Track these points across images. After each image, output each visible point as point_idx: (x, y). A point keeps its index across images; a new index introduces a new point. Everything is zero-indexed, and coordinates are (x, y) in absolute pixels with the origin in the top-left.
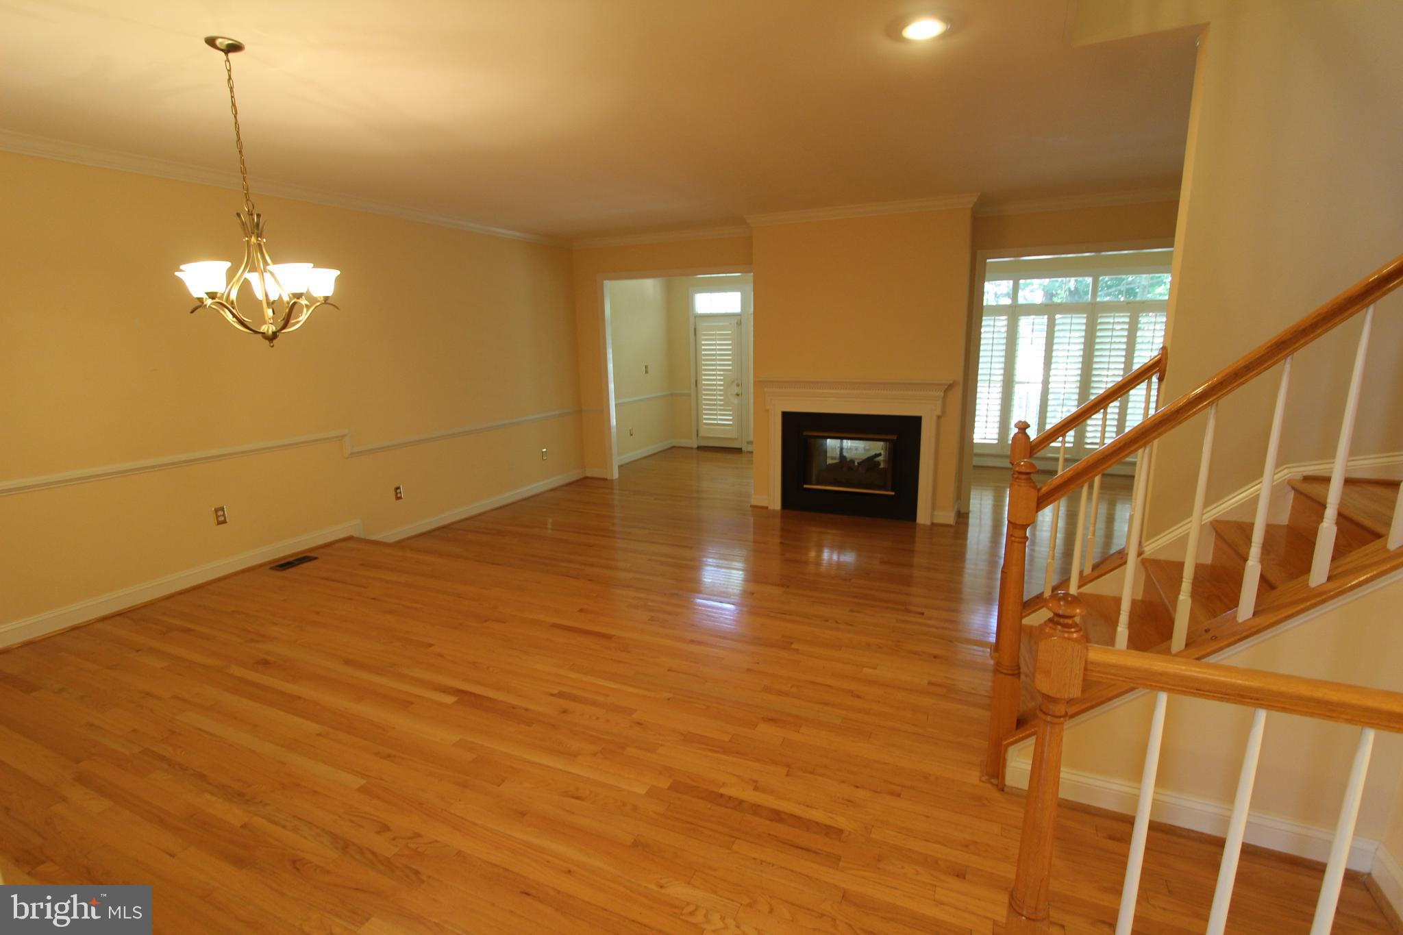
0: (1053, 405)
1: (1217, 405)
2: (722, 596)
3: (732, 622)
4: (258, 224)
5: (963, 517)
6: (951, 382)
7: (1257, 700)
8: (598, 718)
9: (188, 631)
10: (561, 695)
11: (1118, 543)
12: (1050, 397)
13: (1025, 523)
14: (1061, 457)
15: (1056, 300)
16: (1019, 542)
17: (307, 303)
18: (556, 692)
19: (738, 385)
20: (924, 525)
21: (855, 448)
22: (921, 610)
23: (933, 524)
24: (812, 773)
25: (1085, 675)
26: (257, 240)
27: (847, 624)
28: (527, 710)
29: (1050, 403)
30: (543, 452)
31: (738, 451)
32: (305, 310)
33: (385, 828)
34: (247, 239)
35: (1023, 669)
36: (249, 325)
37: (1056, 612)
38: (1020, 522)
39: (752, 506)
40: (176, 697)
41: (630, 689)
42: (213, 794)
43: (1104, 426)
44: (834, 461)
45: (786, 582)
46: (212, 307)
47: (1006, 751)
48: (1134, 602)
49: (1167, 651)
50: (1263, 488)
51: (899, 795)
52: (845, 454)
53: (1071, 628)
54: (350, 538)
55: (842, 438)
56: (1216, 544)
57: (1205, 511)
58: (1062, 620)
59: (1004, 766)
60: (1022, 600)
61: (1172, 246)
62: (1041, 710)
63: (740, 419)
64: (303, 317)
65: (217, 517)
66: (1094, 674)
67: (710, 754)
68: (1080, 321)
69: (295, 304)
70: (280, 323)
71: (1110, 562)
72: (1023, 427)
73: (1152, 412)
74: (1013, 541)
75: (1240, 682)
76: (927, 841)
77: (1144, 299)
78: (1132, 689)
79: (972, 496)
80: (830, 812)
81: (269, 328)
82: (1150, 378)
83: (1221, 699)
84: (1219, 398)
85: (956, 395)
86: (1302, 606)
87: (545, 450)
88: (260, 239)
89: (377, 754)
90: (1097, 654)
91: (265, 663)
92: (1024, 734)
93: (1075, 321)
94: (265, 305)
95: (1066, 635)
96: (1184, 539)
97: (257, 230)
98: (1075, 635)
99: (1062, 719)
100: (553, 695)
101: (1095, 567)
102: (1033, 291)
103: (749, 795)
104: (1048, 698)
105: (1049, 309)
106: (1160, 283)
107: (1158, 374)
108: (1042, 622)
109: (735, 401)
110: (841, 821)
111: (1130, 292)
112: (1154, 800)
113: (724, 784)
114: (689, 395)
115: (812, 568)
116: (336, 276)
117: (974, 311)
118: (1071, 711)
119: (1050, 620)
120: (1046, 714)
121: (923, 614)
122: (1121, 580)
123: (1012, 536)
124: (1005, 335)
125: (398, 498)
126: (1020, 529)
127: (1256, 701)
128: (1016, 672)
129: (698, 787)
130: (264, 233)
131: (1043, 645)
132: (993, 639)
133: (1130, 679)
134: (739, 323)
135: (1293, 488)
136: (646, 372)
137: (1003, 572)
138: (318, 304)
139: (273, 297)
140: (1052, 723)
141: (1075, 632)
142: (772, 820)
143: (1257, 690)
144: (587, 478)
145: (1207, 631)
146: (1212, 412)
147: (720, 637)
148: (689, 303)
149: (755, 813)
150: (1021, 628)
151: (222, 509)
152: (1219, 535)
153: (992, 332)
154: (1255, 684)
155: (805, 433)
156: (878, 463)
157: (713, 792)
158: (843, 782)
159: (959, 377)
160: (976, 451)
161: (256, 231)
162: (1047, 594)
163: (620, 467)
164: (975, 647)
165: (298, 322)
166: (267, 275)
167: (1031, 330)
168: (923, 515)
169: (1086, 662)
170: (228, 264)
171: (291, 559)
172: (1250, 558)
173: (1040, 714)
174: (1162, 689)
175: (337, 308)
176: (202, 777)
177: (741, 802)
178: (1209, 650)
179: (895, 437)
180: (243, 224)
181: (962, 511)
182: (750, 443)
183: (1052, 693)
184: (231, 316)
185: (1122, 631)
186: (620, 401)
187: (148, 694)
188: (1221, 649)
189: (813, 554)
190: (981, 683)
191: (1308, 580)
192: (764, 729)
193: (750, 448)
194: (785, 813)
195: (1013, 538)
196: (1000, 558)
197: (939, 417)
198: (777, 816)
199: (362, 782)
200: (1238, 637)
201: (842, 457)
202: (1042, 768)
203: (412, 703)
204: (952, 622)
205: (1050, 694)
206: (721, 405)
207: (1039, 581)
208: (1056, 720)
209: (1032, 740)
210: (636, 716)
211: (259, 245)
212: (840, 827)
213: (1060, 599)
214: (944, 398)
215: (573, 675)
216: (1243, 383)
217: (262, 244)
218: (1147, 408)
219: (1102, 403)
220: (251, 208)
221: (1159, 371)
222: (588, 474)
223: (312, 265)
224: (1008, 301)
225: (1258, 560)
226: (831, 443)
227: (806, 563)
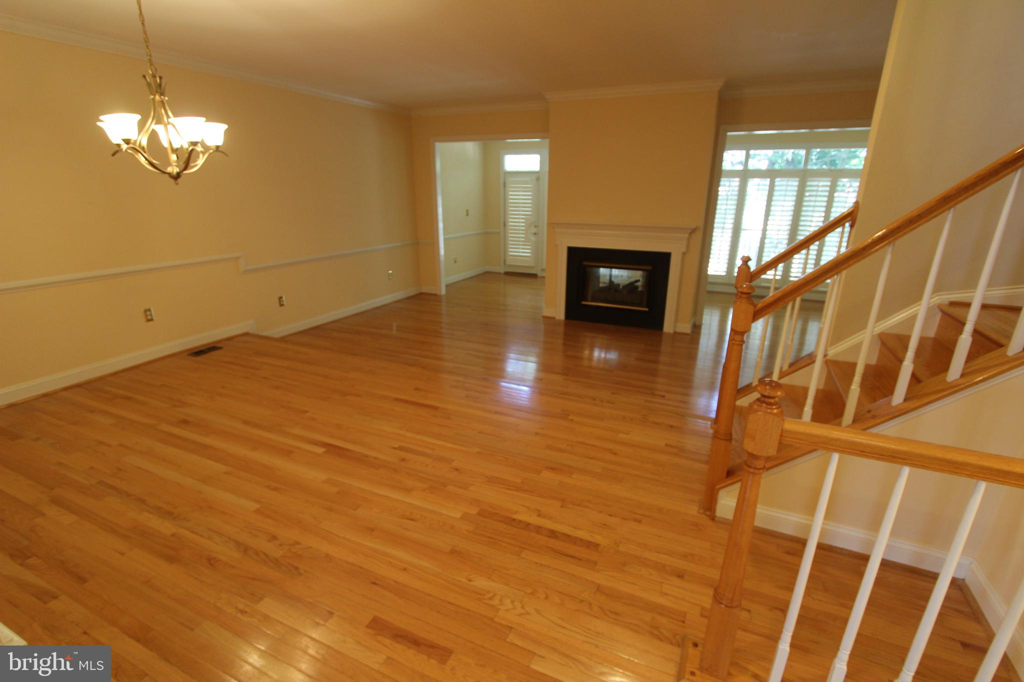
0: (769, 247)
1: (894, 245)
2: (521, 381)
3: (526, 399)
4: (160, 85)
5: (697, 328)
6: (694, 227)
7: (904, 459)
8: (427, 465)
9: (129, 398)
10: (401, 448)
11: (809, 348)
12: (766, 241)
13: (743, 331)
14: (772, 286)
15: (777, 167)
16: (738, 345)
17: (202, 149)
18: (396, 446)
19: (536, 227)
20: (669, 334)
21: (620, 275)
22: (662, 394)
23: (675, 333)
24: (579, 505)
25: (780, 440)
26: (161, 98)
27: (609, 402)
28: (375, 458)
29: (766, 246)
30: (389, 274)
31: (534, 276)
32: (201, 156)
33: (274, 538)
34: (152, 97)
35: (734, 436)
36: (156, 165)
37: (763, 394)
38: (739, 329)
39: (544, 317)
40: (121, 445)
41: (449, 445)
42: (150, 513)
43: (806, 259)
44: (605, 285)
45: (566, 372)
46: (127, 152)
47: (717, 493)
48: (818, 391)
49: (839, 424)
50: (920, 310)
51: (640, 521)
52: (613, 279)
53: (774, 405)
54: (246, 334)
55: (611, 268)
56: (880, 351)
57: (876, 325)
58: (767, 400)
59: (716, 503)
60: (737, 387)
61: (869, 125)
62: (746, 464)
63: (536, 252)
64: (201, 161)
65: (146, 316)
66: (787, 439)
67: (507, 491)
68: (794, 183)
69: (192, 150)
70: (183, 166)
71: (801, 362)
72: (746, 260)
73: (843, 250)
74: (733, 344)
75: (893, 447)
76: (658, 552)
77: (842, 167)
78: (816, 450)
79: (705, 313)
80: (591, 533)
81: (174, 169)
82: (843, 225)
83: (878, 459)
84: (896, 239)
85: (698, 236)
86: (940, 395)
87: (390, 272)
88: (162, 97)
89: (268, 487)
90: (790, 425)
91: (185, 422)
92: (732, 481)
93: (790, 183)
94: (169, 151)
95: (769, 411)
96: (859, 346)
97: (160, 89)
98: (775, 411)
99: (761, 471)
100: (395, 448)
101: (791, 365)
102: (761, 159)
103: (534, 520)
104: (752, 455)
105: (771, 174)
106: (856, 157)
107: (850, 222)
108: (752, 401)
109: (533, 238)
110: (598, 538)
111: (833, 163)
112: (822, 528)
113: (516, 512)
114: (499, 233)
115: (586, 363)
116: (225, 129)
117: (715, 174)
118: (768, 465)
119: (758, 400)
120: (750, 467)
121: (663, 396)
122: (810, 374)
123: (733, 340)
124: (737, 193)
125: (282, 305)
126: (739, 335)
127: (903, 461)
128: (729, 438)
129: (498, 514)
130: (166, 92)
131: (751, 417)
132: (713, 415)
133: (813, 443)
134: (538, 179)
135: (941, 311)
136: (467, 215)
137: (724, 367)
138: (211, 151)
139: (175, 146)
140: (753, 473)
141: (776, 409)
142: (549, 537)
143: (905, 453)
144: (421, 294)
145: (869, 411)
146: (889, 249)
147: (516, 410)
148: (500, 163)
149: (538, 532)
150: (734, 408)
151: (150, 310)
152: (883, 344)
153: (727, 189)
154: (904, 448)
155: (585, 263)
156: (637, 287)
157: (509, 517)
158: (601, 512)
159: (700, 223)
160: (710, 280)
161: (159, 91)
162: (755, 383)
163: (447, 286)
164: (700, 421)
165: (196, 165)
166: (170, 127)
167: (757, 189)
168: (668, 326)
169: (782, 430)
170: (138, 117)
171: (202, 349)
172: (906, 360)
173: (745, 467)
174: (836, 451)
175: (226, 154)
176: (142, 501)
177: (528, 524)
178: (870, 425)
179: (650, 268)
180: (149, 84)
181: (697, 324)
182: (543, 270)
183: (755, 453)
184: (144, 159)
185: (808, 410)
186: (447, 237)
187: (101, 443)
188: (878, 424)
189: (587, 352)
190: (704, 445)
191: (946, 376)
192: (546, 475)
193: (543, 274)
194: (559, 533)
195: (733, 342)
196: (722, 357)
197: (684, 254)
198: (553, 534)
199: (257, 506)
200: (891, 416)
201: (611, 282)
202: (744, 505)
203: (293, 452)
204: (685, 402)
205: (754, 453)
206: (523, 241)
207: (749, 374)
208: (756, 471)
209: (738, 485)
210: (454, 464)
211: (162, 102)
212: (596, 542)
213: (766, 384)
214: (689, 239)
215: (409, 435)
216: (915, 228)
217: (165, 101)
218: (840, 247)
219: (806, 244)
220: (154, 72)
221: (851, 220)
222: (423, 290)
223: (204, 119)
224: (741, 168)
225: (912, 361)
226: (603, 271)
227: (581, 358)
